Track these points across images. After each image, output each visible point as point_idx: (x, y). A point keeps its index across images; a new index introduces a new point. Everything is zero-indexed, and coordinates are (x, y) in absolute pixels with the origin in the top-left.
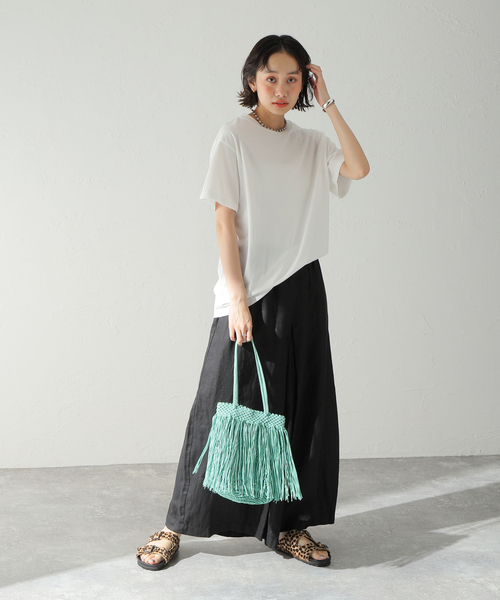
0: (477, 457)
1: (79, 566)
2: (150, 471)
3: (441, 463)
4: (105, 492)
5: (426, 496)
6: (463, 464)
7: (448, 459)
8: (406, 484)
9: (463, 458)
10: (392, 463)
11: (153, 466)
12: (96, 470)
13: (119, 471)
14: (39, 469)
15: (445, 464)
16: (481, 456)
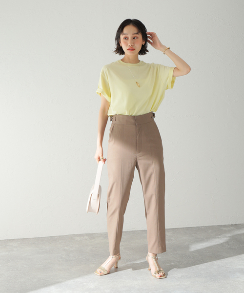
0: (239, 225)
1: (59, 282)
2: (86, 237)
3: (222, 228)
4: (66, 248)
5: (217, 243)
6: (233, 228)
7: (225, 226)
8: (208, 239)
9: (232, 225)
10: (199, 229)
11: (87, 235)
12: (60, 238)
13: (71, 238)
14: (33, 238)
15: (224, 229)
16: (240, 224)
